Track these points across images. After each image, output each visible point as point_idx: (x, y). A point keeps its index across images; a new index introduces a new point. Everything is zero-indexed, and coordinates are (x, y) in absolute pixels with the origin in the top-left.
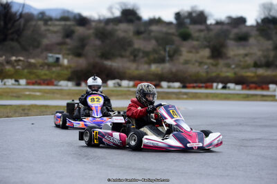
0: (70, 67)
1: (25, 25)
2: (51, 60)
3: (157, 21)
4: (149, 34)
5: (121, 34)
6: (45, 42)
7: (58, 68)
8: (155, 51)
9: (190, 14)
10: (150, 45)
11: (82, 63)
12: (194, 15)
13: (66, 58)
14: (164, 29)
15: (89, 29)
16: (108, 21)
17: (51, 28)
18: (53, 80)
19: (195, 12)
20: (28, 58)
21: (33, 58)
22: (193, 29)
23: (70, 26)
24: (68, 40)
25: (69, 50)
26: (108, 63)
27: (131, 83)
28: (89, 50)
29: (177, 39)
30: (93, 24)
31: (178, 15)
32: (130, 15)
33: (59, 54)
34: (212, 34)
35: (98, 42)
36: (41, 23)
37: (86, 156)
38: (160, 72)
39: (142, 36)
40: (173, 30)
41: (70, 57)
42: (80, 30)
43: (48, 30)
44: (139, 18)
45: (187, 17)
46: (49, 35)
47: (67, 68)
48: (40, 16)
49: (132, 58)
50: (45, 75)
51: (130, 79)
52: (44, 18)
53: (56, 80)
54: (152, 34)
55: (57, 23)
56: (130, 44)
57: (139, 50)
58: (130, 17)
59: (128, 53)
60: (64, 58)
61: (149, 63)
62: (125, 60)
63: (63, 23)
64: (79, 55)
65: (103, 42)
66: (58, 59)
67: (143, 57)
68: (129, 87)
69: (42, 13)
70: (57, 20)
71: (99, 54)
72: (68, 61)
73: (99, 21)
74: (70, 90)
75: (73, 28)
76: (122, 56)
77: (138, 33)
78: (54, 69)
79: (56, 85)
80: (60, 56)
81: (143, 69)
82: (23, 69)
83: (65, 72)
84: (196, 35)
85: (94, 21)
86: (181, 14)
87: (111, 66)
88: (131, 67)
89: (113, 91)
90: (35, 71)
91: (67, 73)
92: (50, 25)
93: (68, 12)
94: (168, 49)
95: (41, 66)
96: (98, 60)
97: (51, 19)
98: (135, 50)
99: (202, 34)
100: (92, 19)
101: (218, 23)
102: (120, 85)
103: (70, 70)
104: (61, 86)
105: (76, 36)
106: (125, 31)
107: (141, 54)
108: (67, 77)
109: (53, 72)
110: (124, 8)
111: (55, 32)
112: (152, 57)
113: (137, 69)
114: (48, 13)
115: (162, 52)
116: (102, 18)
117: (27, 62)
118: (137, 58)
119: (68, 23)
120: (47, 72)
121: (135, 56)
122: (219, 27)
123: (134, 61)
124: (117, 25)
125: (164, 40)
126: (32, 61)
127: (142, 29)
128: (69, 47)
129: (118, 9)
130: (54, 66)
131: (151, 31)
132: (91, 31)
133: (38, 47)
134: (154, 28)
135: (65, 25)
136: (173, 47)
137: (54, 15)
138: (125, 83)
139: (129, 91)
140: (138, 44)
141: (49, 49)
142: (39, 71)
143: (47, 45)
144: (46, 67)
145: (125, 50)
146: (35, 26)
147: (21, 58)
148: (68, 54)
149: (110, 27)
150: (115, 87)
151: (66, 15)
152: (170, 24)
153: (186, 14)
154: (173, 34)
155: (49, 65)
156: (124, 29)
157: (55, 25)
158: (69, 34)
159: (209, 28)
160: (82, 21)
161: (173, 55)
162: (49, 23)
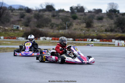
0: (23, 31)
1: (3, 12)
2: (15, 28)
3: (62, 11)
4: (59, 17)
5: (46, 17)
6: (12, 20)
7: (18, 31)
8: (61, 24)
9: (77, 8)
10: (59, 22)
11: (29, 29)
12: (79, 8)
13: (22, 27)
14: (65, 14)
15: (32, 14)
16: (40, 11)
17: (14, 13)
18: (16, 37)
19: (79, 7)
20: (5, 27)
21: (7, 27)
22: (78, 14)
23: (23, 13)
24: (22, 19)
25: (22, 23)
26: (40, 29)
27: (51, 38)
28: (31, 23)
29: (71, 19)
30: (33, 12)
31: (71, 8)
32: (50, 8)
33: (18, 25)
34: (87, 17)
35: (36, 20)
36: (10, 11)
37: (34, 68)
38: (63, 34)
39: (55, 17)
40: (69, 15)
41: (23, 26)
42: (28, 15)
43: (13, 14)
44: (54, 9)
45: (75, 9)
46: (14, 17)
47: (22, 31)
48: (10, 8)
49: (51, 27)
50: (12, 34)
51: (50, 37)
52: (11, 9)
53: (17, 37)
54: (60, 17)
55: (17, 11)
56: (50, 21)
57: (54, 24)
58: (50, 9)
59: (49, 25)
60: (20, 27)
61: (59, 30)
62: (48, 28)
63: (20, 11)
64: (27, 26)
65: (38, 20)
66: (18, 27)
67: (56, 27)
68: (49, 40)
69: (11, 7)
70: (17, 10)
71: (36, 25)
72: (22, 29)
73: (36, 10)
74: (23, 41)
75: (24, 13)
76: (46, 26)
77: (54, 16)
78: (16, 32)
79: (17, 39)
80: (19, 26)
81: (56, 32)
82: (2, 32)
83: (21, 33)
84: (79, 17)
85: (34, 10)
86: (73, 7)
87: (42, 30)
88: (51, 31)
89: (42, 42)
90: (8, 33)
91: (22, 34)
92: (14, 12)
93: (22, 6)
94: (67, 23)
95: (10, 30)
96: (36, 28)
97: (14, 9)
98: (52, 24)
99: (82, 17)
100: (33, 9)
101: (89, 12)
102: (45, 39)
103: (23, 32)
104: (19, 39)
105: (25, 17)
106: (48, 15)
107: (55, 26)
108: (22, 35)
109: (16, 33)
110: (47, 5)
111: (16, 15)
112: (60, 27)
113: (53, 32)
114: (13, 7)
115: (64, 25)
116: (37, 9)
117: (4, 28)
118: (53, 27)
119: (22, 11)
120: (13, 33)
121: (52, 27)
122: (90, 13)
123: (52, 28)
124: (44, 12)
125: (65, 19)
126: (6, 28)
127: (55, 14)
128: (22, 22)
129: (45, 5)
130: (16, 31)
131: (59, 15)
132: (32, 15)
133: (9, 22)
134: (61, 14)
135: (21, 12)
136: (70, 22)
137: (16, 8)
138: (48, 38)
139: (50, 42)
140: (54, 21)
141: (14, 23)
142: (10, 33)
143: (13, 21)
144: (13, 31)
145: (48, 24)
146: (7, 12)
147: (2, 27)
148: (22, 25)
149: (41, 13)
150: (44, 40)
151: (21, 8)
152: (68, 12)
153: (75, 8)
154: (69, 17)
155: (14, 30)
156: (47, 14)
157: (16, 12)
158: (22, 16)
159: (85, 14)
160: (29, 10)
161: (69, 26)
162: (14, 11)
